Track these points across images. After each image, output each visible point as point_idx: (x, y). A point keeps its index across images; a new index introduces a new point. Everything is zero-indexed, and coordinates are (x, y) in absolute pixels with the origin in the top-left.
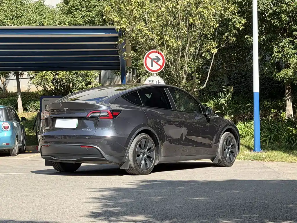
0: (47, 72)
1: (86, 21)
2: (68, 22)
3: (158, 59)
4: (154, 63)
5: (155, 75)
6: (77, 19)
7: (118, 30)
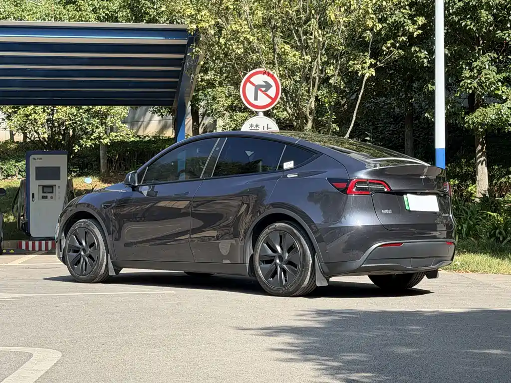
0: (37, 108)
1: (102, 18)
2: (68, 18)
3: (268, 86)
4: (259, 92)
5: (261, 114)
6: (85, 14)
7: (191, 31)
